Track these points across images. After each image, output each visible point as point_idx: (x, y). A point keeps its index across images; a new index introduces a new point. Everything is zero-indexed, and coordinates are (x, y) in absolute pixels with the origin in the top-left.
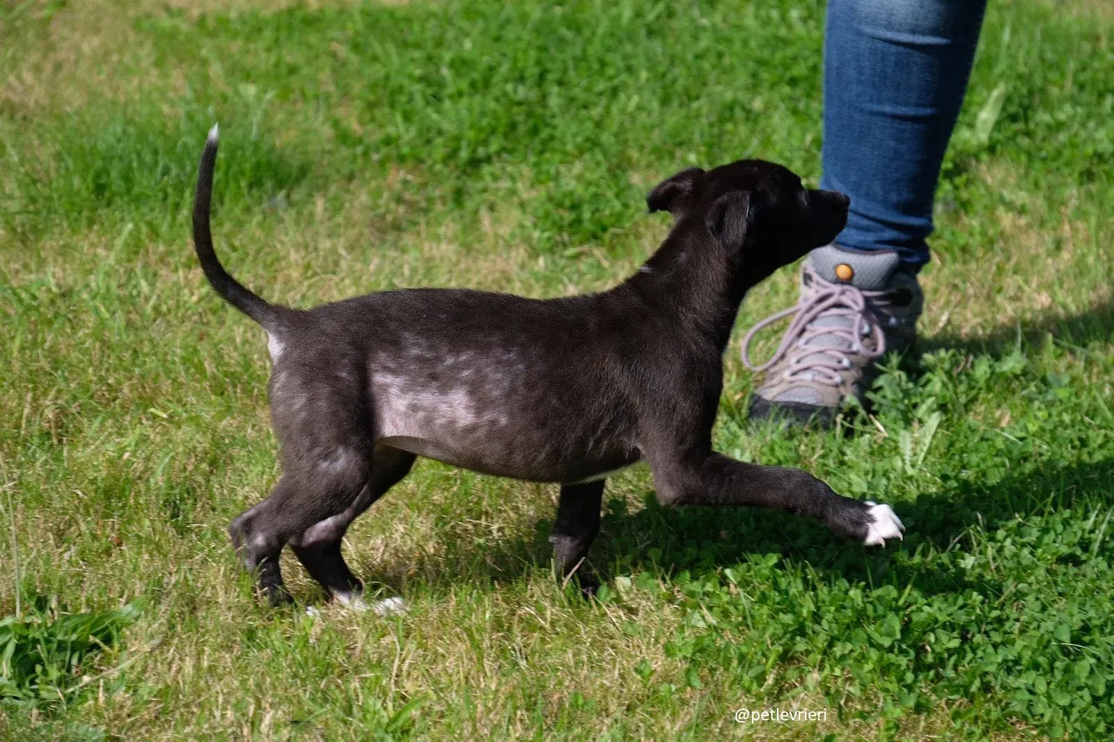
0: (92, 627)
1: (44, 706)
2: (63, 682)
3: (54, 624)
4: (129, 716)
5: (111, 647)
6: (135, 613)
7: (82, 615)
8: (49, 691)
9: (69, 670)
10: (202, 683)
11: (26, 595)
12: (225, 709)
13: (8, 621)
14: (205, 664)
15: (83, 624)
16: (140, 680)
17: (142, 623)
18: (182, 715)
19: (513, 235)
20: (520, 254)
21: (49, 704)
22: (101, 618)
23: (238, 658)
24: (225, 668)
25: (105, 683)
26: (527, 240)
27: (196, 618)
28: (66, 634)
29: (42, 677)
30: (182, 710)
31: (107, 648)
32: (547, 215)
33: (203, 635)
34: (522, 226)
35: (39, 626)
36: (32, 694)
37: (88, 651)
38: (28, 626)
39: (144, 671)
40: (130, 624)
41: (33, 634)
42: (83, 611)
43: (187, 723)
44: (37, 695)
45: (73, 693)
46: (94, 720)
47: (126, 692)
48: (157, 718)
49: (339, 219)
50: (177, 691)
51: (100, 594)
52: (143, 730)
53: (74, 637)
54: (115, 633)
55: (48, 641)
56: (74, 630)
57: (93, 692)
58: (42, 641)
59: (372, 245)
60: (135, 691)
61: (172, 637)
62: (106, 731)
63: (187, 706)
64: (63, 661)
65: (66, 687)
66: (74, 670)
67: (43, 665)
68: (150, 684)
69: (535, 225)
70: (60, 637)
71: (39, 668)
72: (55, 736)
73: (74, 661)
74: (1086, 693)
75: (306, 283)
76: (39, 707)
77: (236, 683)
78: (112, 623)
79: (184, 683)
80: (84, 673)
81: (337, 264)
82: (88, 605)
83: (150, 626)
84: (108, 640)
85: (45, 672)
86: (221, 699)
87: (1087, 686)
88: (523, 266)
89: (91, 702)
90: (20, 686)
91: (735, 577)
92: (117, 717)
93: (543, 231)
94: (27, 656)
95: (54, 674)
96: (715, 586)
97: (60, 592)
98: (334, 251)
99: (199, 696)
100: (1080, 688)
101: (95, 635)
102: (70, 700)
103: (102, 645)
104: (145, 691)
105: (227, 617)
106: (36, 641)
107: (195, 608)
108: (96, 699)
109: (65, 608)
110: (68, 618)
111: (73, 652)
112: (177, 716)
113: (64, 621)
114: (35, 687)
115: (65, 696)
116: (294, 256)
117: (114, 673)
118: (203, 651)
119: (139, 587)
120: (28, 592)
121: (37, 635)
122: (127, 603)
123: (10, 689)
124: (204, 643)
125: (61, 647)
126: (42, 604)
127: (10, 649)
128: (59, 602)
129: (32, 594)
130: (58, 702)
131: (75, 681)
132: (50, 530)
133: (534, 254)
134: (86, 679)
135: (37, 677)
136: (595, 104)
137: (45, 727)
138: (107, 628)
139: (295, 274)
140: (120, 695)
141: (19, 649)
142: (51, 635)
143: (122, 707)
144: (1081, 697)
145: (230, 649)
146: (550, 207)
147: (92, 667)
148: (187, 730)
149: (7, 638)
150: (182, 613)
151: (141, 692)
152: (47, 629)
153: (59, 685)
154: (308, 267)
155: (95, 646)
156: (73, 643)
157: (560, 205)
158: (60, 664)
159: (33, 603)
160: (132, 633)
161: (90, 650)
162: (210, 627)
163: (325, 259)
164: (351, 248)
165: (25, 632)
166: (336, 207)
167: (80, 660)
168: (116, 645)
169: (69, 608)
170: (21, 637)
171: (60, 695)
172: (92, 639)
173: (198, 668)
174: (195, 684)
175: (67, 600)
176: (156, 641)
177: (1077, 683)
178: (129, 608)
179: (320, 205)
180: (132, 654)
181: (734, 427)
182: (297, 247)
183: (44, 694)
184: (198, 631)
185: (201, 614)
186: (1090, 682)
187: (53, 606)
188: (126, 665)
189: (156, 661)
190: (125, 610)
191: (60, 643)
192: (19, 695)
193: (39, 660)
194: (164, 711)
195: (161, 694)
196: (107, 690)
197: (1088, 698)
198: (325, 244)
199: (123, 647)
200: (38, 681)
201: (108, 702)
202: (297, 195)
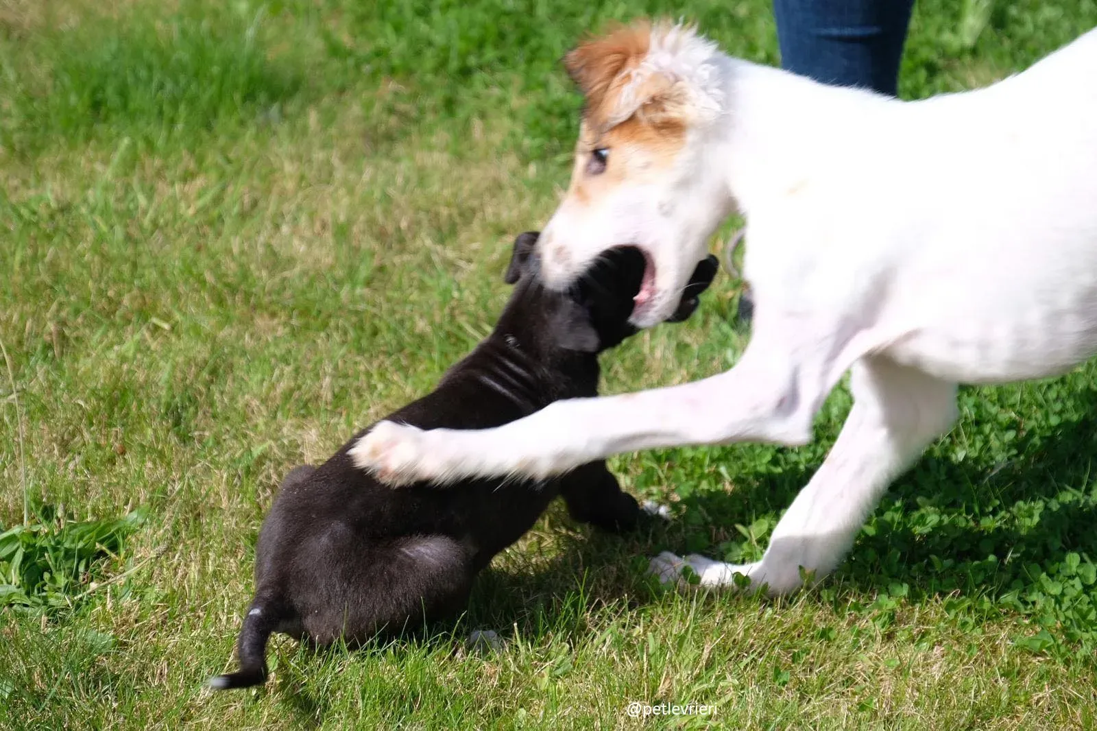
0: (98, 535)
1: (52, 613)
2: (71, 589)
3: (61, 532)
4: (136, 621)
5: (118, 554)
6: (140, 521)
7: (88, 523)
8: (57, 598)
9: (76, 577)
10: (207, 587)
11: (33, 505)
12: (230, 612)
13: (16, 530)
14: (210, 569)
15: (89, 532)
16: (146, 586)
17: (148, 530)
18: (188, 620)
19: (504, 144)
20: (512, 161)
21: (56, 611)
22: (108, 525)
23: (242, 563)
24: (230, 573)
25: (113, 590)
26: (518, 148)
27: (201, 524)
28: (73, 542)
29: (49, 584)
30: (188, 614)
31: (113, 555)
32: (537, 123)
33: (207, 541)
34: (513, 135)
35: (47, 535)
36: (40, 601)
37: (95, 559)
38: (35, 534)
39: (150, 577)
40: (135, 531)
41: (40, 542)
42: (89, 519)
43: (193, 627)
44: (46, 603)
45: (81, 599)
46: (102, 626)
47: (133, 597)
48: (164, 623)
49: (333, 131)
50: (183, 596)
51: (105, 502)
52: (150, 635)
53: (81, 545)
54: (120, 540)
55: (55, 549)
56: (81, 538)
57: (100, 598)
58: (49, 550)
59: (365, 156)
60: (142, 597)
61: (178, 543)
62: (113, 637)
63: (193, 610)
64: (71, 569)
65: (75, 594)
66: (81, 578)
67: (51, 573)
68: (157, 589)
69: (526, 133)
70: (67, 545)
71: (46, 576)
72: (64, 642)
73: (82, 569)
74: (1077, 582)
75: (300, 195)
76: (48, 615)
77: (241, 587)
78: (117, 531)
79: (190, 589)
80: (92, 580)
81: (331, 174)
82: (94, 513)
83: (155, 533)
84: (114, 547)
85: (53, 579)
86: (226, 602)
87: (1077, 574)
88: (514, 174)
89: (100, 608)
90: (28, 594)
91: (730, 474)
92: (125, 622)
93: (534, 137)
94: (35, 564)
95: (62, 580)
96: (710, 484)
97: (66, 501)
98: (328, 162)
99: (205, 601)
100: (1071, 577)
101: (102, 542)
102: (78, 607)
103: (108, 552)
104: (151, 595)
105: (230, 523)
106: (43, 549)
107: (199, 515)
108: (104, 605)
109: (71, 517)
110: (74, 527)
111: (80, 559)
112: (184, 620)
113: (70, 530)
114: (44, 594)
115: (73, 603)
116: (289, 168)
117: (121, 580)
118: (208, 556)
119: (144, 495)
120: (35, 501)
121: (45, 543)
122: (131, 511)
123: (20, 597)
124: (208, 549)
125: (68, 554)
126: (48, 513)
127: (18, 558)
128: (65, 511)
129: (38, 503)
130: (66, 609)
131: (83, 587)
132: (55, 440)
133: (525, 161)
134: (93, 585)
135: (45, 584)
136: (582, 13)
137: (54, 633)
138: (113, 535)
139: (290, 185)
140: (127, 601)
141: (26, 558)
142: (58, 543)
143: (129, 612)
144: (1073, 586)
145: (234, 554)
146: (539, 114)
147: (99, 574)
148: (194, 633)
149: (15, 547)
150: (186, 520)
151: (147, 597)
152: (54, 537)
153: (68, 593)
154: (302, 178)
155: (102, 553)
156: (80, 550)
157: (549, 113)
158: (67, 571)
159: (39, 512)
160: (138, 540)
161: (97, 558)
162: (214, 532)
163: (319, 170)
164: (345, 158)
165: (33, 541)
166: (329, 118)
167: (87, 567)
168: (123, 552)
169: (76, 516)
170: (28, 546)
171: (68, 602)
172: (98, 546)
173: (203, 573)
174: (200, 589)
175: (74, 508)
176: (162, 547)
177: (1068, 572)
178: (134, 515)
179: (313, 118)
180: (138, 561)
181: (725, 327)
182: (291, 158)
183: (52, 601)
184: (202, 536)
185: (204, 520)
186: (1081, 571)
187: (59, 515)
188: (132, 571)
189: (162, 567)
190: (130, 517)
191: (67, 551)
192: (29, 603)
193: (47, 568)
194: (171, 616)
195: (166, 599)
196: (114, 596)
197: (1079, 587)
198: (319, 155)
199: (129, 554)
200: (46, 588)
201: (116, 608)
202: (291, 108)
